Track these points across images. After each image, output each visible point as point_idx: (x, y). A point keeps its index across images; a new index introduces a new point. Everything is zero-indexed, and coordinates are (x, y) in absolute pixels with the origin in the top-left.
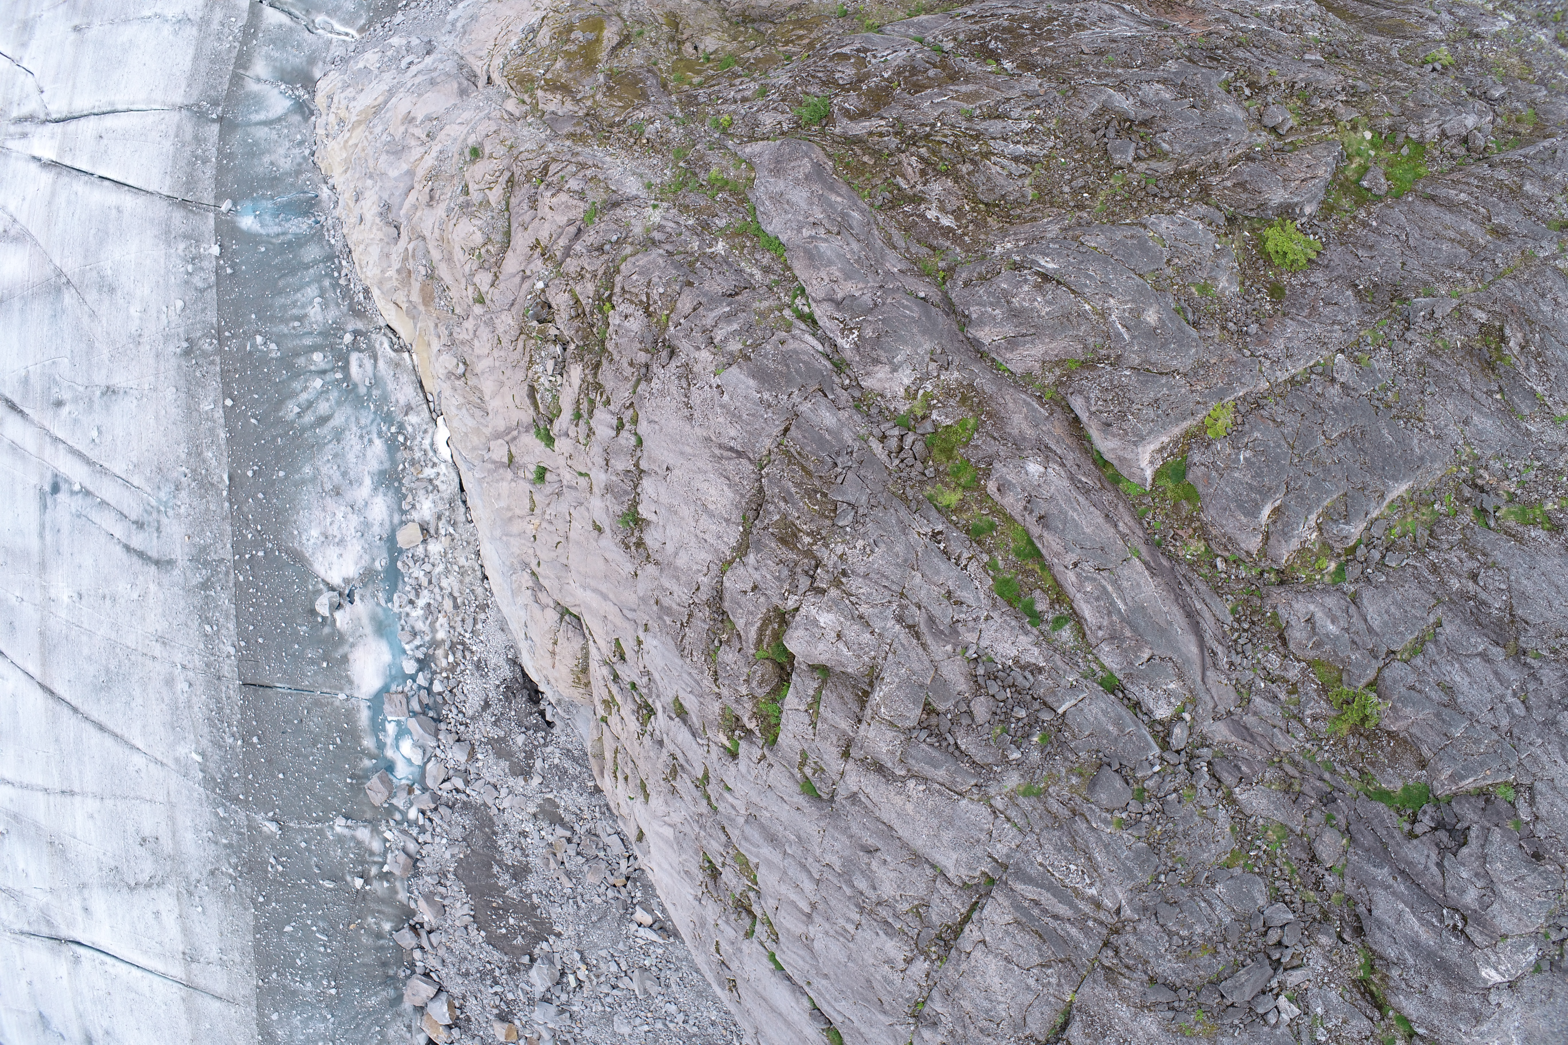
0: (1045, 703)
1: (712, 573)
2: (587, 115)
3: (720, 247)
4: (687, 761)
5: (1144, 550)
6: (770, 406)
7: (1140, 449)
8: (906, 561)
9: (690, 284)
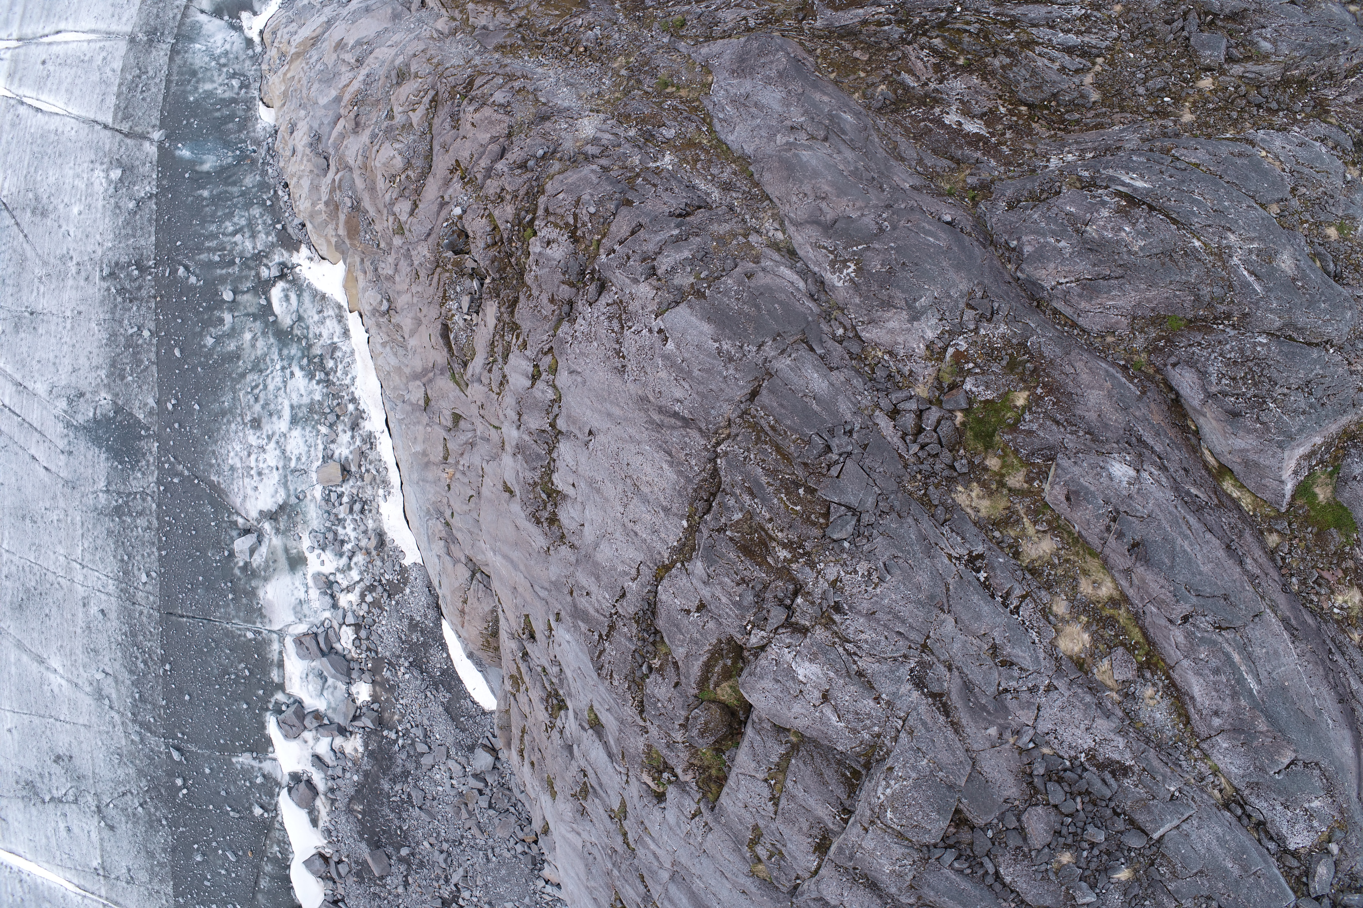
0: (1131, 822)
1: (642, 579)
2: (520, 25)
3: (668, 160)
4: (601, 785)
5: (1281, 600)
6: (731, 359)
7: (1287, 453)
8: (932, 597)
9: (629, 203)
